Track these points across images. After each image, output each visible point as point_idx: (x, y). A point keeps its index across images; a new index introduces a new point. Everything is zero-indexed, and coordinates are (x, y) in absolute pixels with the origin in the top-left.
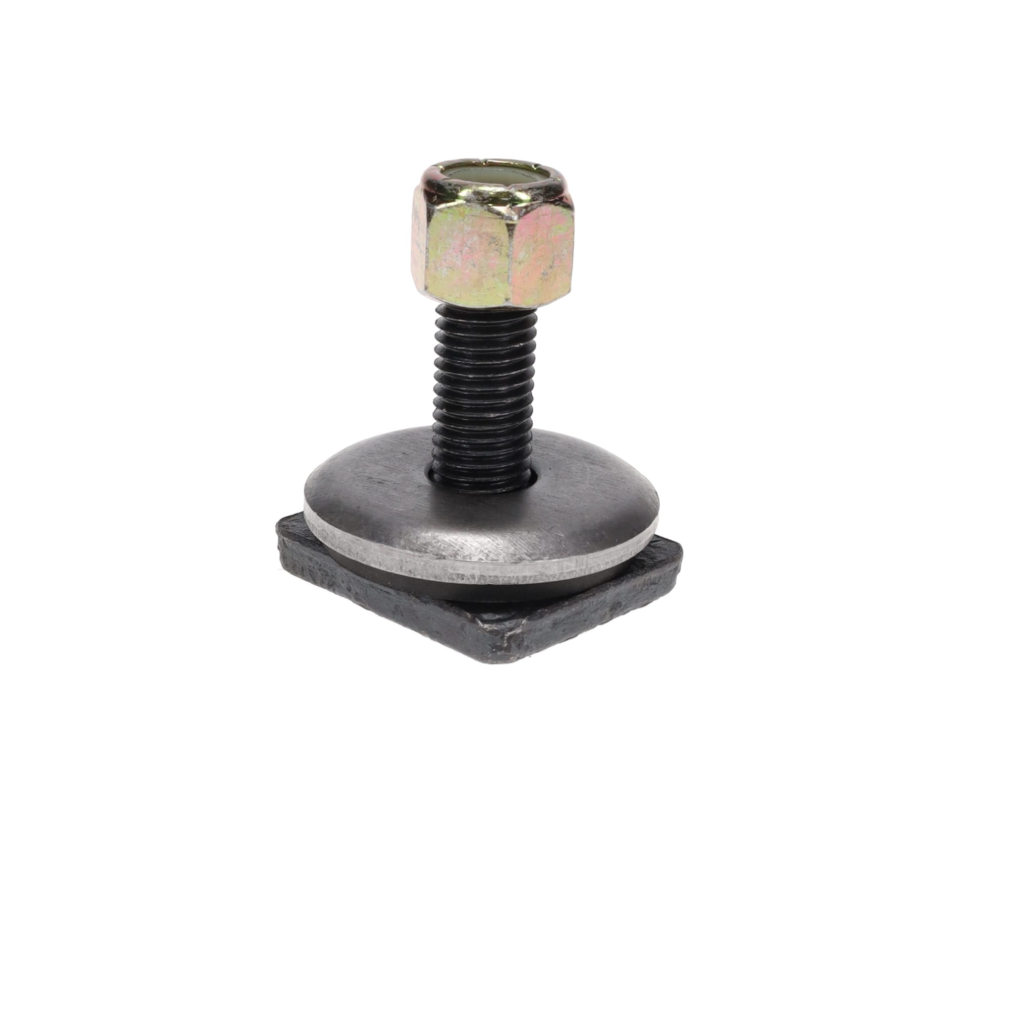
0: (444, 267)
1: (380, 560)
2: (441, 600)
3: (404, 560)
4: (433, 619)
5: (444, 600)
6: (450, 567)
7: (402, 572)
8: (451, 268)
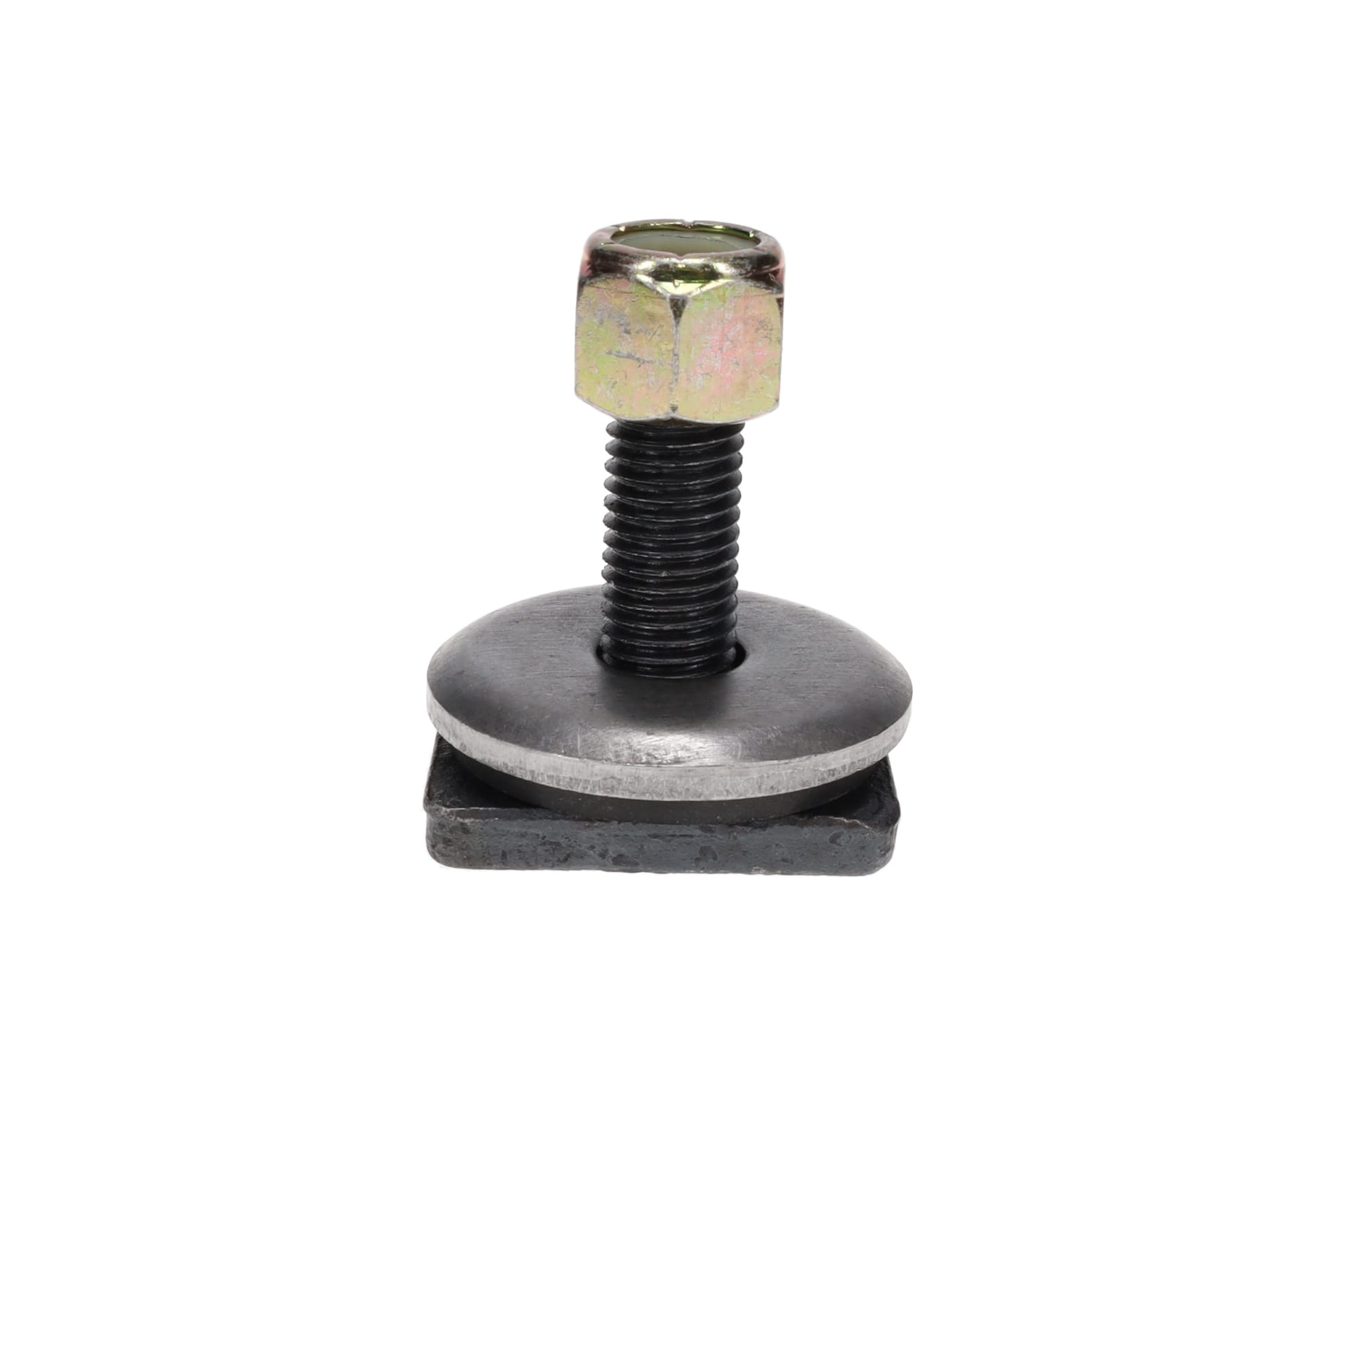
0: (699, 375)
1: (727, 788)
2: (789, 815)
3: (765, 776)
4: (777, 845)
5: (794, 814)
6: (821, 764)
7: (760, 792)
8: (707, 374)
